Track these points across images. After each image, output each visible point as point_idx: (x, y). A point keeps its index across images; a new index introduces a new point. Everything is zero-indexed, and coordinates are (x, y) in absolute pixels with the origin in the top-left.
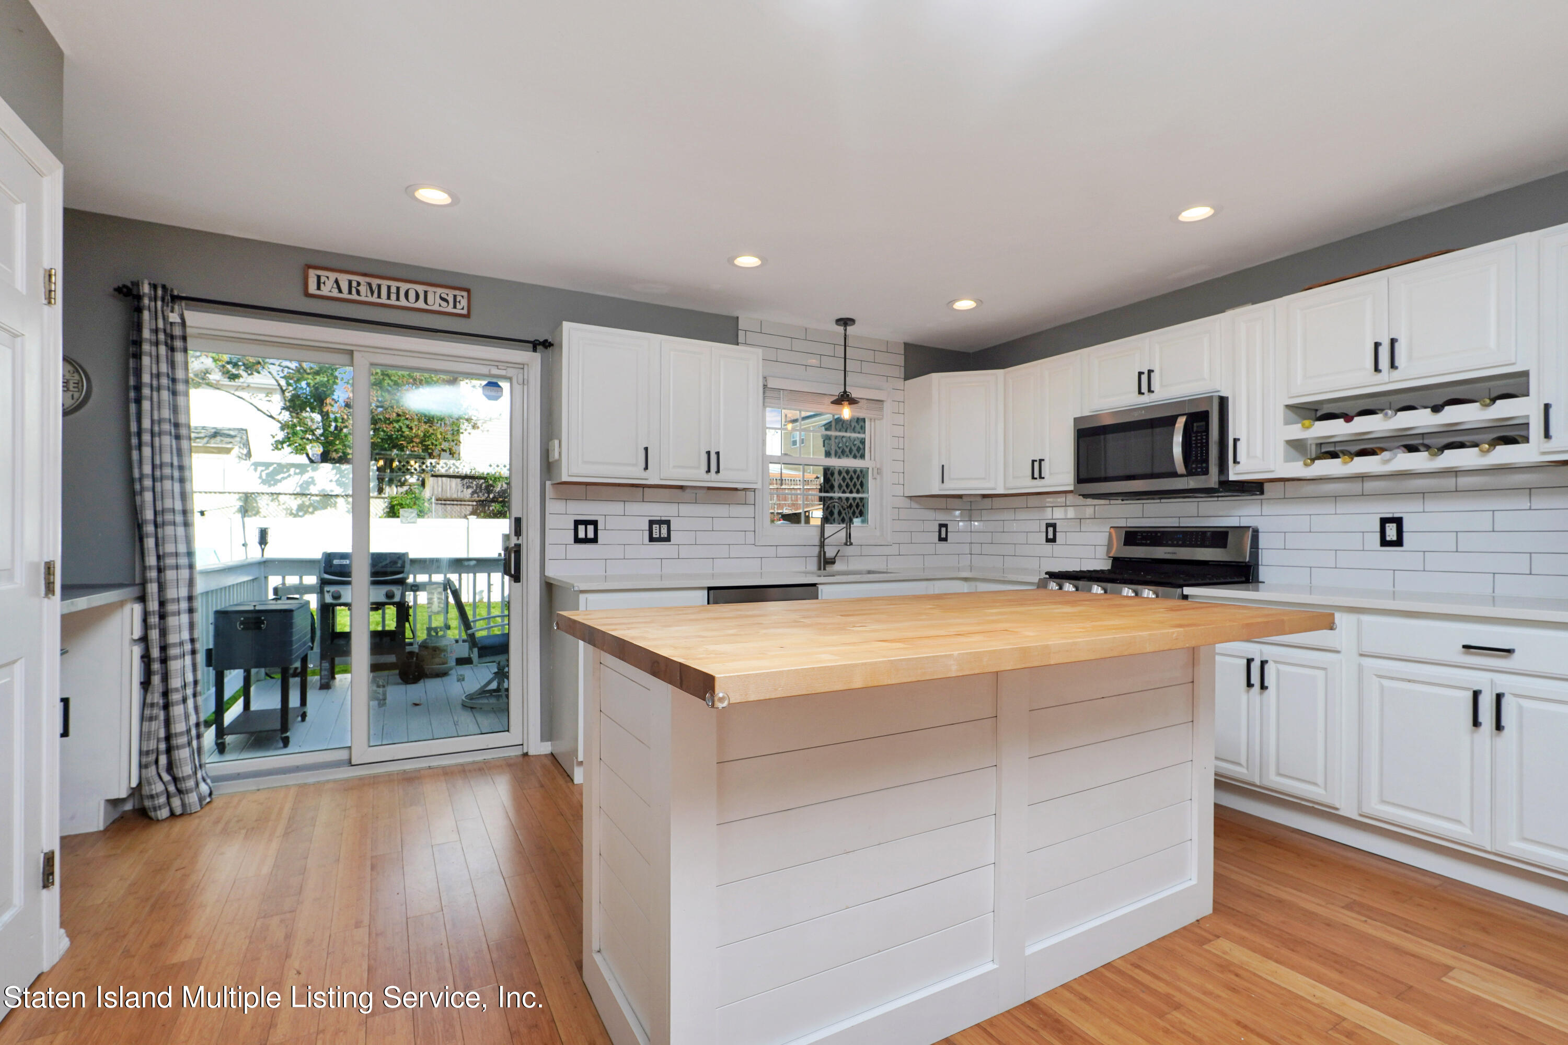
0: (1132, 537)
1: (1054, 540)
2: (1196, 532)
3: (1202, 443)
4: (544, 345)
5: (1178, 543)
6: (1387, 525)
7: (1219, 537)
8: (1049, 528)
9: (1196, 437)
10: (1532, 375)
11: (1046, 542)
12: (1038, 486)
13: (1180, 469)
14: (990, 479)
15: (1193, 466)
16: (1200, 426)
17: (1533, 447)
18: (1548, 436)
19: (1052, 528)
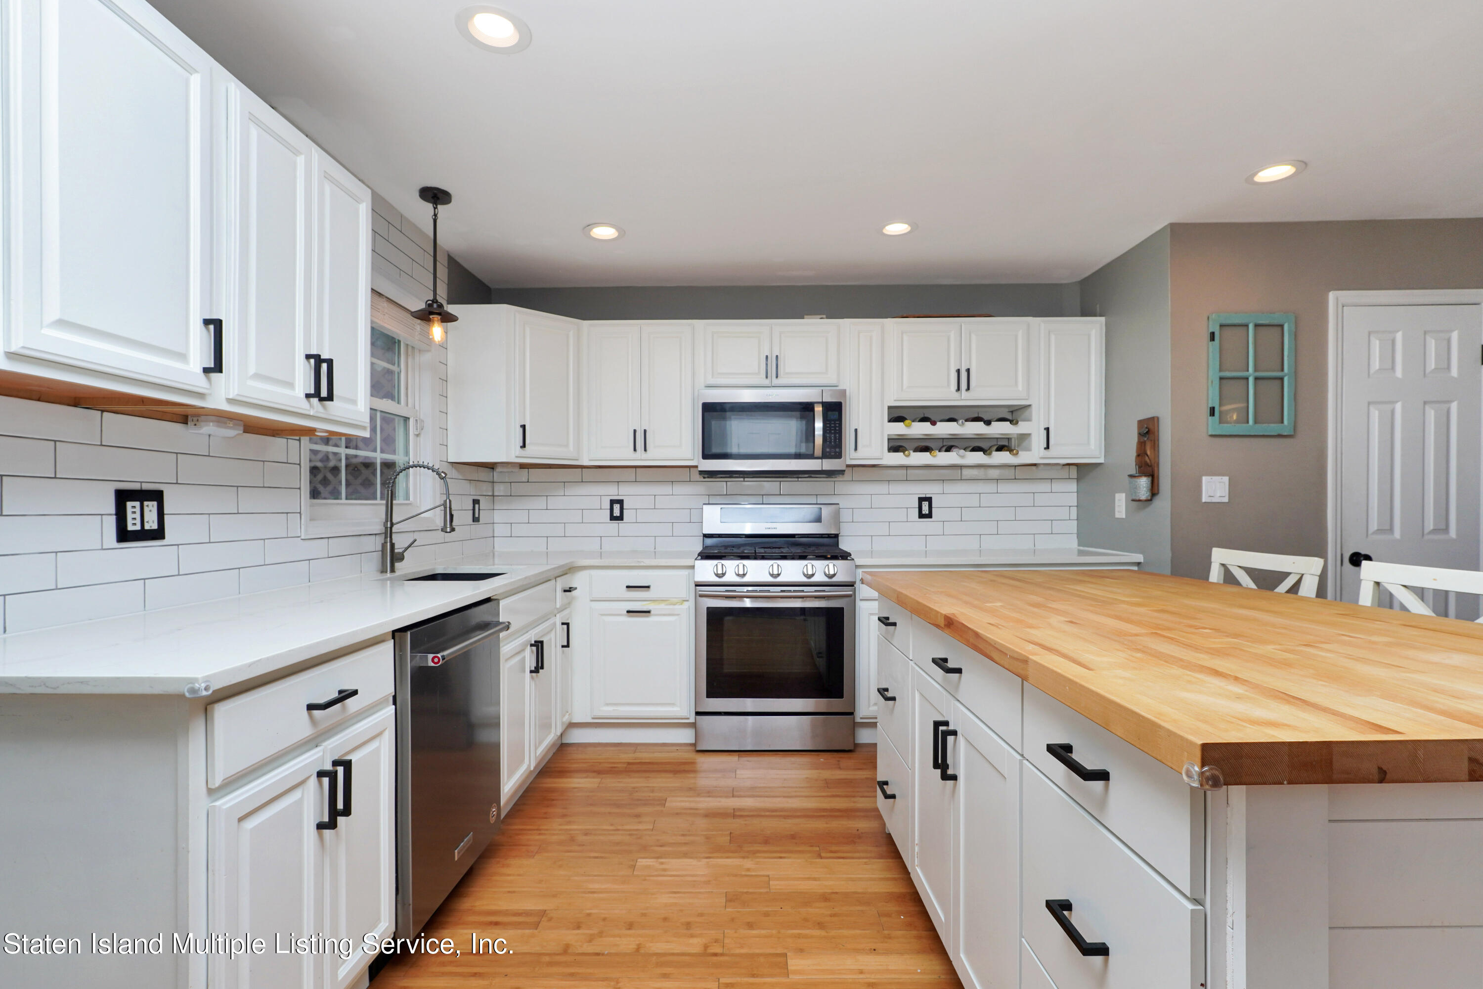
1: (621, 518)
3: (835, 430)
6: (923, 503)
8: (614, 505)
9: (830, 424)
10: (1034, 408)
11: (611, 520)
12: (641, 458)
13: (818, 451)
14: (571, 447)
15: (828, 450)
16: (833, 415)
17: (1034, 453)
18: (1048, 447)
19: (619, 505)
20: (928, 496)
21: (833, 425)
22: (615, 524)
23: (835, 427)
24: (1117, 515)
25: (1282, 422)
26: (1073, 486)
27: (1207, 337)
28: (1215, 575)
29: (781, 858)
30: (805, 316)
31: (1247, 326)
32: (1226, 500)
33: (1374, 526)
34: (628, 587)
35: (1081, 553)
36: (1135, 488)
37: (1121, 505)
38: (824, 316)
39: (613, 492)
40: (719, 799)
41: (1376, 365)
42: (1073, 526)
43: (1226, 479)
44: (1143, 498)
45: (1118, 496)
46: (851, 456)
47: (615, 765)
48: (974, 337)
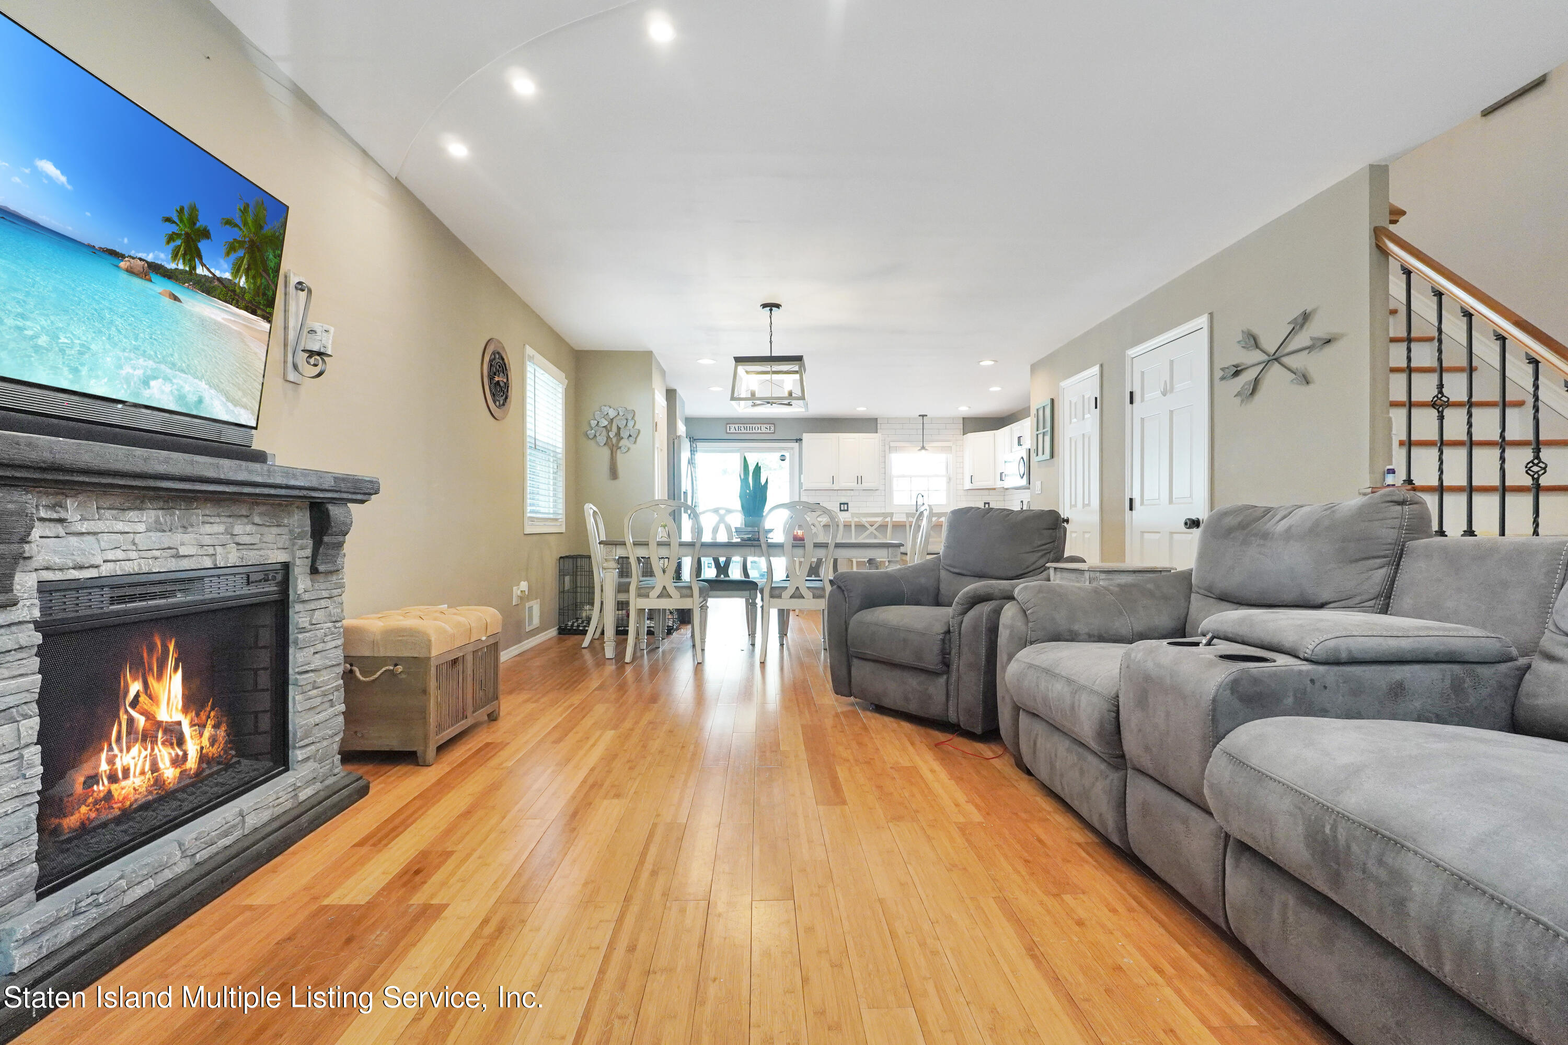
4: (799, 440)
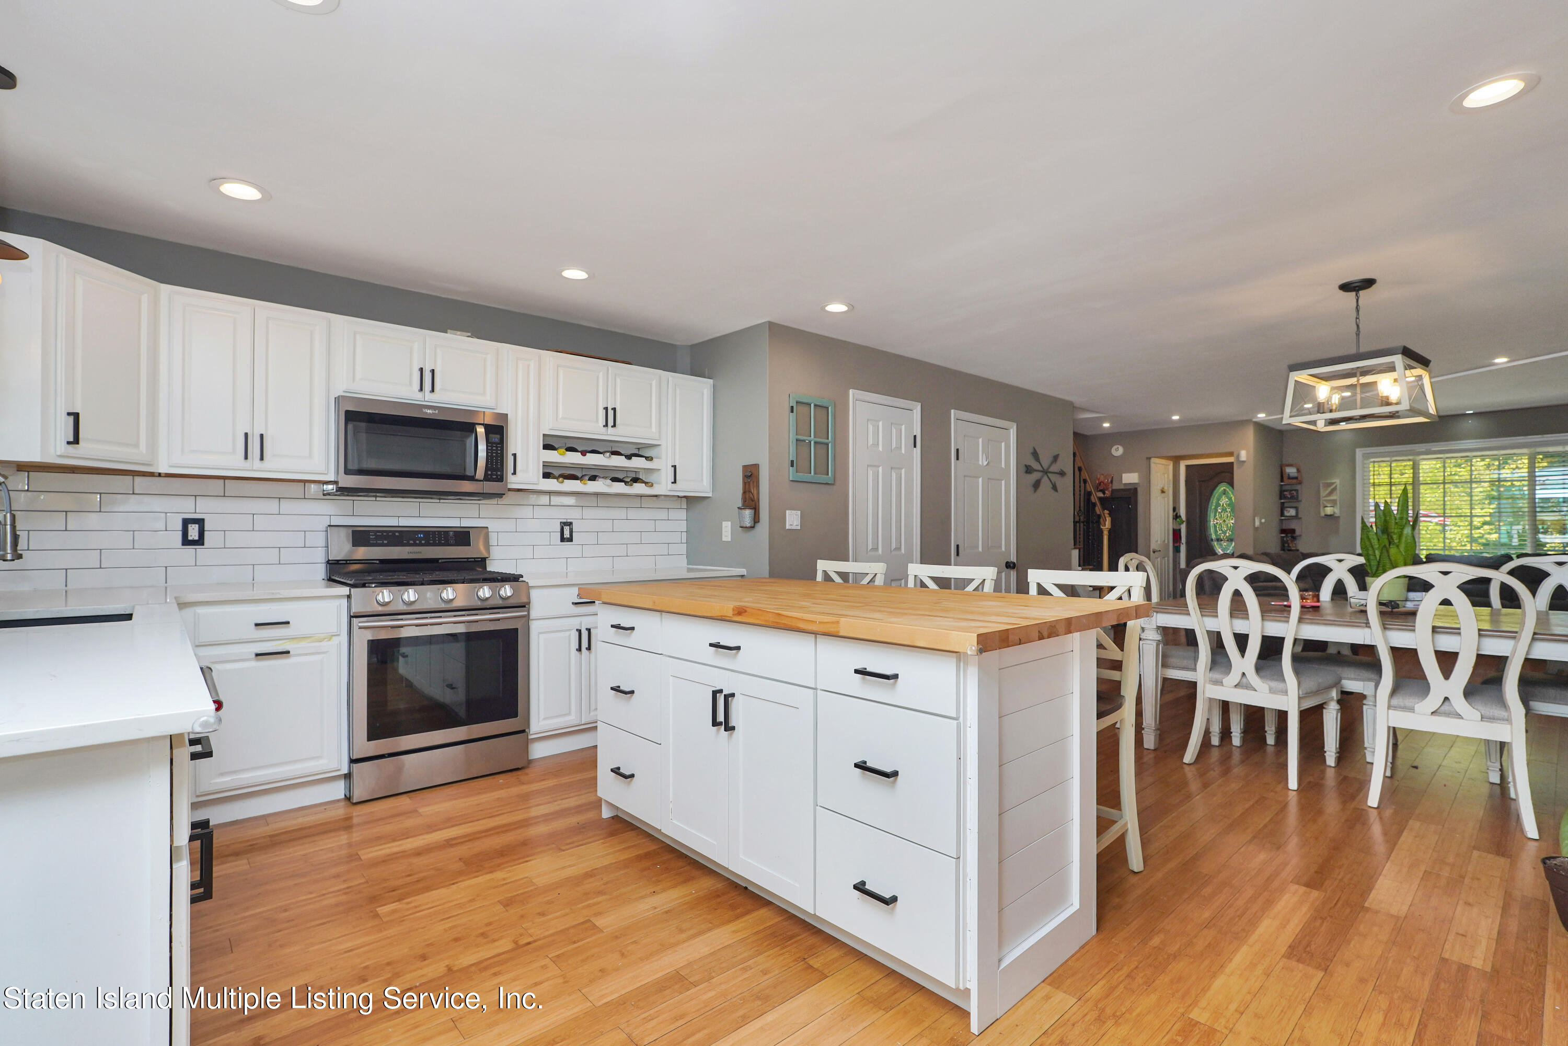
0: (361, 537)
1: (199, 542)
2: (438, 531)
3: (497, 453)
5: (415, 542)
6: (566, 527)
7: (462, 537)
8: (189, 525)
9: (492, 447)
10: (663, 447)
11: (183, 544)
12: (254, 468)
13: (480, 474)
14: (143, 448)
15: (489, 473)
16: (495, 438)
17: (663, 486)
18: (675, 482)
19: (197, 526)
20: (569, 521)
21: (494, 448)
22: (190, 550)
23: (497, 450)
24: (724, 539)
25: (828, 474)
26: (683, 514)
27: (788, 409)
28: (819, 577)
29: (527, 861)
30: (449, 331)
31: (810, 405)
32: (799, 528)
33: (870, 547)
34: (257, 625)
35: (689, 570)
36: (741, 518)
37: (727, 531)
38: (469, 334)
39: (188, 508)
40: (421, 837)
41: (871, 442)
42: (683, 549)
43: (799, 512)
44: (748, 525)
45: (724, 524)
46: (513, 481)
47: (254, 842)
48: (618, 381)
